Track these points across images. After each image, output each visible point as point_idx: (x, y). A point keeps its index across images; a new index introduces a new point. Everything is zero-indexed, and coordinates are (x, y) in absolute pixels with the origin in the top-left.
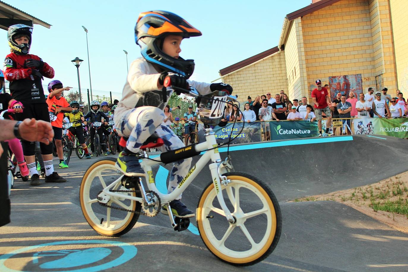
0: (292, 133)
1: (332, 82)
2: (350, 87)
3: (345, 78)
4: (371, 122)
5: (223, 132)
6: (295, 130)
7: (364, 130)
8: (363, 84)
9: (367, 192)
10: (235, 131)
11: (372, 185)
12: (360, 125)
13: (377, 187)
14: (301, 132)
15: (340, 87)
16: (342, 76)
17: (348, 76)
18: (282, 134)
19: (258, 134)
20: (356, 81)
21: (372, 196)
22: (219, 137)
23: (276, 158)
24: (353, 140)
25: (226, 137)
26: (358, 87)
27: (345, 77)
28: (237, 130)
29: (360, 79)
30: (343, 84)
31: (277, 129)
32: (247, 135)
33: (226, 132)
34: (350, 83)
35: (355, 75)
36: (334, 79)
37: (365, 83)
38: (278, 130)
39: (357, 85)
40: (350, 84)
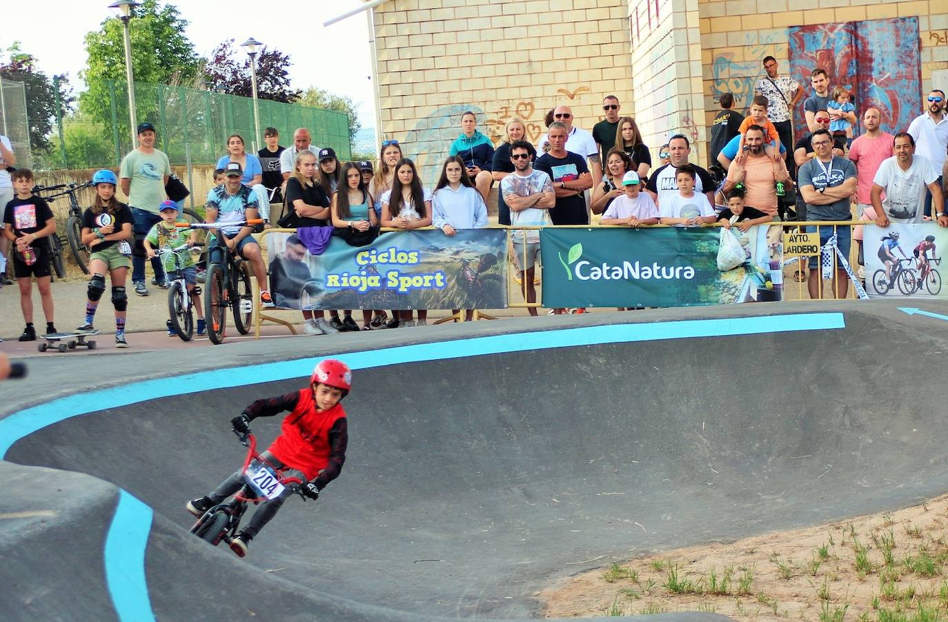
0: (626, 277)
1: (802, 46)
2: (871, 69)
3: (851, 32)
4: (931, 239)
5: (361, 267)
6: (637, 264)
7: (904, 267)
8: (925, 56)
9: (874, 546)
10: (407, 263)
11: (899, 515)
12: (886, 247)
13: (913, 528)
14: (659, 273)
15: (833, 67)
16: (843, 25)
17: (865, 26)
18: (588, 278)
19: (494, 276)
20: (898, 45)
21: (890, 561)
22: (343, 285)
23: (553, 391)
24: (844, 326)
25: (372, 285)
26: (902, 68)
27: (853, 28)
28: (415, 260)
29: (912, 35)
30: (843, 57)
31: (566, 261)
32: (453, 281)
33: (372, 266)
34: (872, 52)
35: (895, 22)
36: (807, 37)
37: (931, 51)
38: (571, 261)
39: (899, 63)
40: (874, 56)
